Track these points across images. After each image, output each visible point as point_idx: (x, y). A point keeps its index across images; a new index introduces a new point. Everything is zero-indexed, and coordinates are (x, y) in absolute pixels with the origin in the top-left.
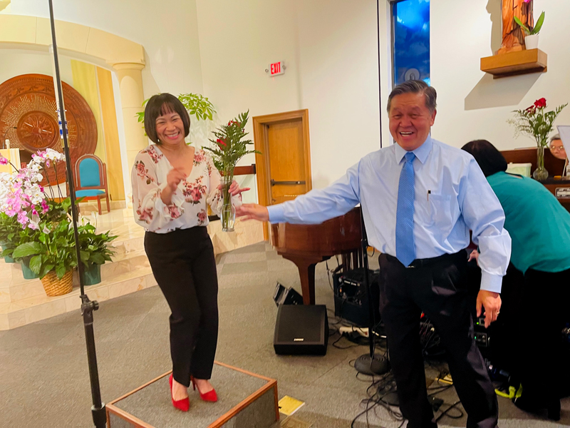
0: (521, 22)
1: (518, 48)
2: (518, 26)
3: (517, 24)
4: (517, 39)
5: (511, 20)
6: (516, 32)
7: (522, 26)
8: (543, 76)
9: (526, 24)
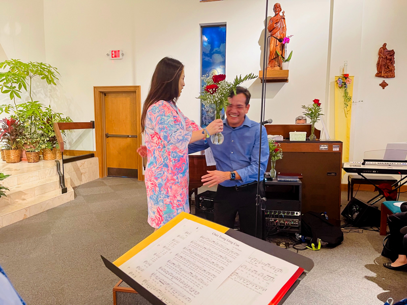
0: (279, 54)
1: (278, 68)
4: (276, 63)
5: (275, 52)
6: (277, 59)
8: (286, 84)
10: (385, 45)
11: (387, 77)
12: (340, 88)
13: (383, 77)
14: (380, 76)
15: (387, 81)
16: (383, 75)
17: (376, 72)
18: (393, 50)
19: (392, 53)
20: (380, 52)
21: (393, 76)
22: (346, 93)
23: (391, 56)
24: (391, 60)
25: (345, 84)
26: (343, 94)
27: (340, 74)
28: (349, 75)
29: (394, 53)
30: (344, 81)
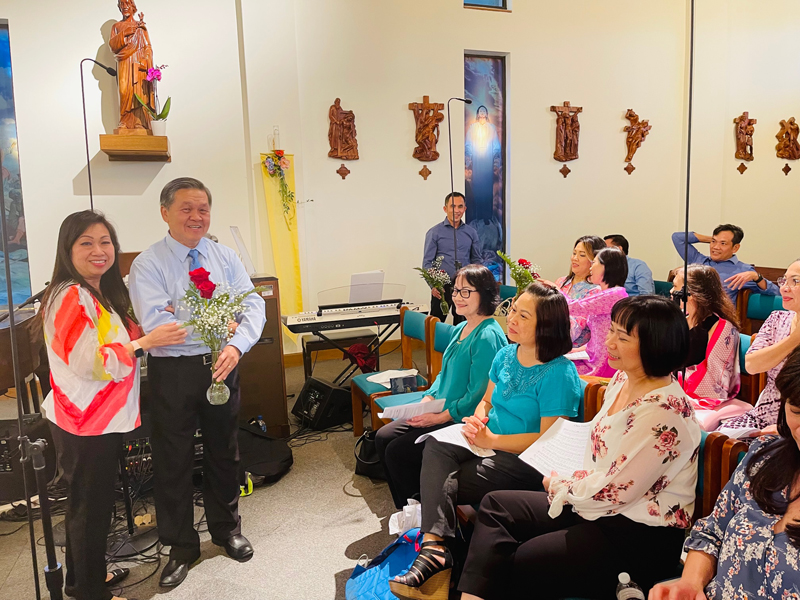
0: (143, 100)
1: (142, 131)
2: (141, 106)
3: (139, 103)
4: (138, 121)
5: (131, 97)
6: (138, 111)
7: (145, 106)
8: (167, 165)
9: (148, 104)
10: (338, 101)
11: (347, 159)
12: (272, 175)
13: (341, 158)
14: (336, 157)
15: (348, 165)
16: (339, 154)
17: (329, 149)
18: (351, 112)
19: (350, 116)
20: (332, 115)
21: (356, 158)
22: (284, 186)
23: (349, 121)
24: (349, 128)
25: (279, 169)
26: (278, 188)
27: (268, 151)
28: (285, 153)
29: (354, 117)
30: (276, 163)
